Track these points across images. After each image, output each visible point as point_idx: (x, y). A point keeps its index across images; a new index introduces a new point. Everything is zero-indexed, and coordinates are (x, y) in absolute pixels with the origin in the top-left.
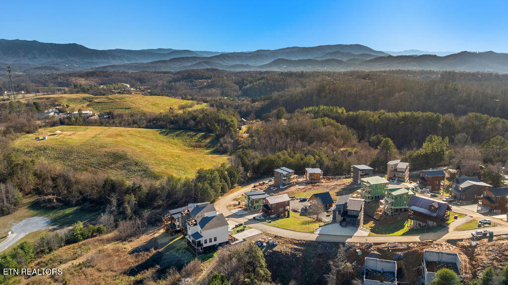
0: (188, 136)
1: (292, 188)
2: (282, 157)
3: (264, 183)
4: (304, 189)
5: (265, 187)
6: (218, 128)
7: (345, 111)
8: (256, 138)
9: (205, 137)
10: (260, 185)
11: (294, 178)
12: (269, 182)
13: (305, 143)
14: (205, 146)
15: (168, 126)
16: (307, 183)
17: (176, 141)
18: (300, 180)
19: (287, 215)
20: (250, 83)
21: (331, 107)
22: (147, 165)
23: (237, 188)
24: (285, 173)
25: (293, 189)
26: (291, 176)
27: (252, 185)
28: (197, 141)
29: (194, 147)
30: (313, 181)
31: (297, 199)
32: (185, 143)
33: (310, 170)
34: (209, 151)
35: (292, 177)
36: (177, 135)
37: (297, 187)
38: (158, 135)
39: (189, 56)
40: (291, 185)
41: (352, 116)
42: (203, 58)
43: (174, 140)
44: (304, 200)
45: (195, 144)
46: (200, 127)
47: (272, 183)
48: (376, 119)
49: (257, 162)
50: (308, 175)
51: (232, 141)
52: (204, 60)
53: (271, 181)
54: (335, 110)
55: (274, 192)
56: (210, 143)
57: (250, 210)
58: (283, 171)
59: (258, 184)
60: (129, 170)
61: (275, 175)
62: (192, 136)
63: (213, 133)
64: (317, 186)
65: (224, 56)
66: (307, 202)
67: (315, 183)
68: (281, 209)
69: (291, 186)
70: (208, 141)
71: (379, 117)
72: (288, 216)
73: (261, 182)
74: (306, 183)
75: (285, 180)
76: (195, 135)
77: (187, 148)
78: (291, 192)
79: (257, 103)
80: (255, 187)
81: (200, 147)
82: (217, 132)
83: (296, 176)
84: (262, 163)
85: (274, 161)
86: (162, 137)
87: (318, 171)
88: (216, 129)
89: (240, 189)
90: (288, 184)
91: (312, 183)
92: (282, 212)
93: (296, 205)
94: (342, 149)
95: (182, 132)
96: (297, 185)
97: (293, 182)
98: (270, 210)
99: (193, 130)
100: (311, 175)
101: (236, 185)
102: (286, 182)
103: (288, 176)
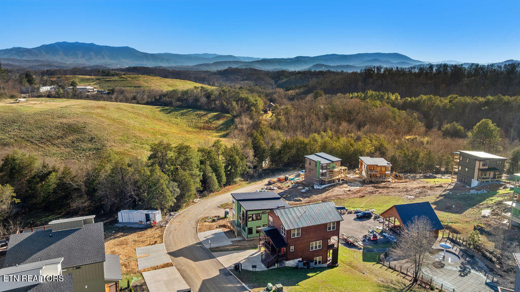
0: (196, 115)
1: (336, 189)
2: (320, 140)
3: (286, 179)
4: (359, 191)
5: (287, 185)
6: (236, 107)
7: (399, 98)
8: (283, 118)
9: (217, 118)
10: (280, 181)
11: (340, 172)
12: (294, 177)
13: (353, 126)
14: (216, 128)
15: (174, 104)
16: (364, 183)
17: (179, 120)
18: (351, 176)
19: (330, 258)
20: (286, 78)
21: (382, 93)
22: (106, 142)
23: (239, 185)
24: (324, 162)
25: (337, 191)
26: (334, 167)
27: (266, 181)
28: (207, 122)
29: (200, 128)
30: (373, 179)
31: (350, 213)
32: (189, 123)
33: (367, 161)
34: (220, 134)
35: (336, 170)
36: (182, 114)
37: (346, 188)
38: (158, 113)
39: (232, 60)
40: (333, 184)
41: (411, 102)
42: (244, 62)
43: (176, 120)
44: (366, 216)
45: (202, 125)
46: (213, 106)
47: (301, 179)
48: (446, 104)
49: (278, 146)
50: (364, 168)
51: (251, 122)
52: (245, 64)
53: (299, 175)
54: (386, 97)
55: (303, 195)
56: (222, 124)
57: (239, 234)
58: (321, 158)
59: (275, 179)
60: (76, 149)
61: (307, 165)
62: (200, 116)
63: (229, 113)
64: (383, 188)
65: (265, 61)
66: (372, 220)
67: (378, 182)
68: (316, 245)
69: (334, 186)
70: (221, 122)
71: (450, 102)
72: (334, 264)
73: (282, 177)
74: (360, 182)
75: (323, 174)
76: (205, 115)
77: (190, 129)
78: (334, 196)
79: (291, 91)
80: (270, 183)
81: (209, 129)
82: (235, 113)
83: (343, 168)
84: (286, 146)
85: (307, 144)
86: (162, 115)
87: (382, 162)
88: (234, 108)
89: (244, 187)
90: (329, 182)
91: (371, 182)
92: (317, 253)
93: (351, 228)
94: (408, 137)
95: (190, 111)
96: (345, 185)
97: (339, 180)
98: (286, 245)
99: (205, 110)
100: (370, 168)
101: (238, 179)
102: (326, 179)
103: (329, 168)
